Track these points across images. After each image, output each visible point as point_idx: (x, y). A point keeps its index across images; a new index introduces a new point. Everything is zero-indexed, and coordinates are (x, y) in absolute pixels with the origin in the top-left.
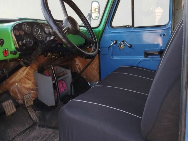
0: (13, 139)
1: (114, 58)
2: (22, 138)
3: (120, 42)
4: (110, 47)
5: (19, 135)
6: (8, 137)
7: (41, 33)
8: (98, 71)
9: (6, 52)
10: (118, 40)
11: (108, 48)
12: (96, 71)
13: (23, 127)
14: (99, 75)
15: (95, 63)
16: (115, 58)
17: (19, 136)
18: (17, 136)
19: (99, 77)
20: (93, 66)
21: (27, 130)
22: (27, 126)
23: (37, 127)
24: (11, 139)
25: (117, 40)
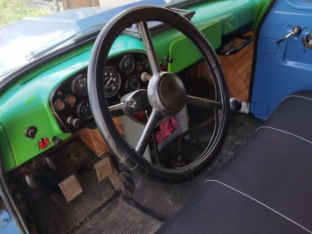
0: (82, 224)
1: (286, 63)
2: (94, 222)
3: (307, 33)
4: (283, 42)
5: (91, 216)
6: (74, 221)
7: (114, 80)
8: (248, 83)
9: (43, 142)
10: (305, 28)
11: (278, 43)
12: (243, 83)
13: (99, 200)
14: (248, 90)
15: (244, 67)
16: (291, 64)
17: (91, 218)
18: (88, 219)
19: (247, 94)
20: (240, 71)
21: (104, 205)
22: (105, 199)
23: (121, 200)
24: (78, 224)
25: (302, 28)
